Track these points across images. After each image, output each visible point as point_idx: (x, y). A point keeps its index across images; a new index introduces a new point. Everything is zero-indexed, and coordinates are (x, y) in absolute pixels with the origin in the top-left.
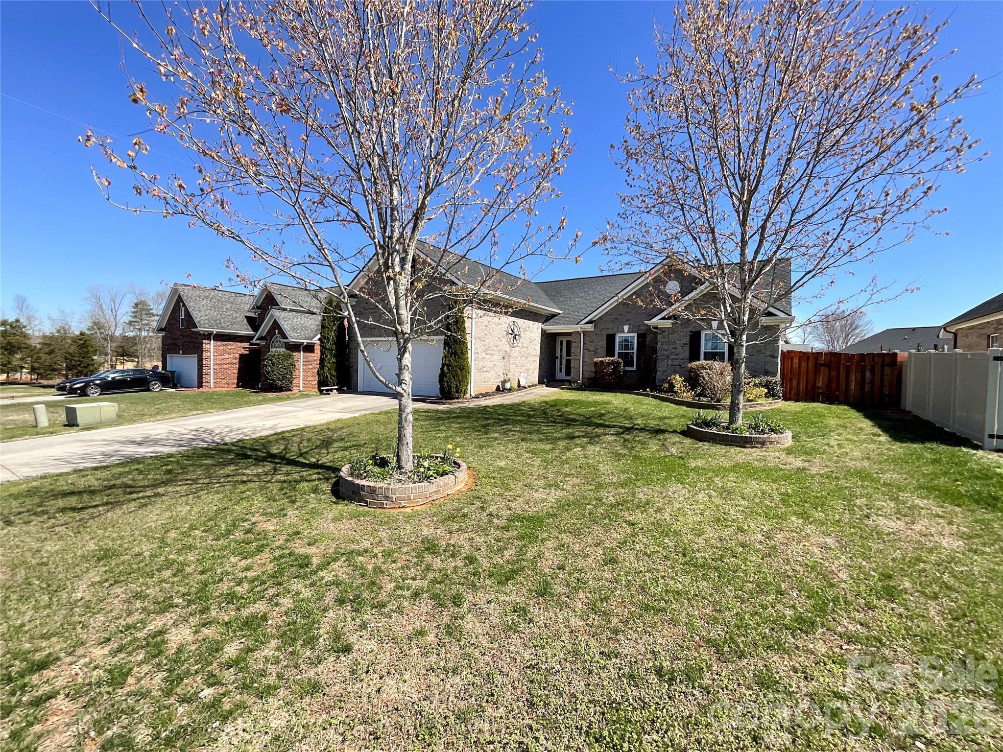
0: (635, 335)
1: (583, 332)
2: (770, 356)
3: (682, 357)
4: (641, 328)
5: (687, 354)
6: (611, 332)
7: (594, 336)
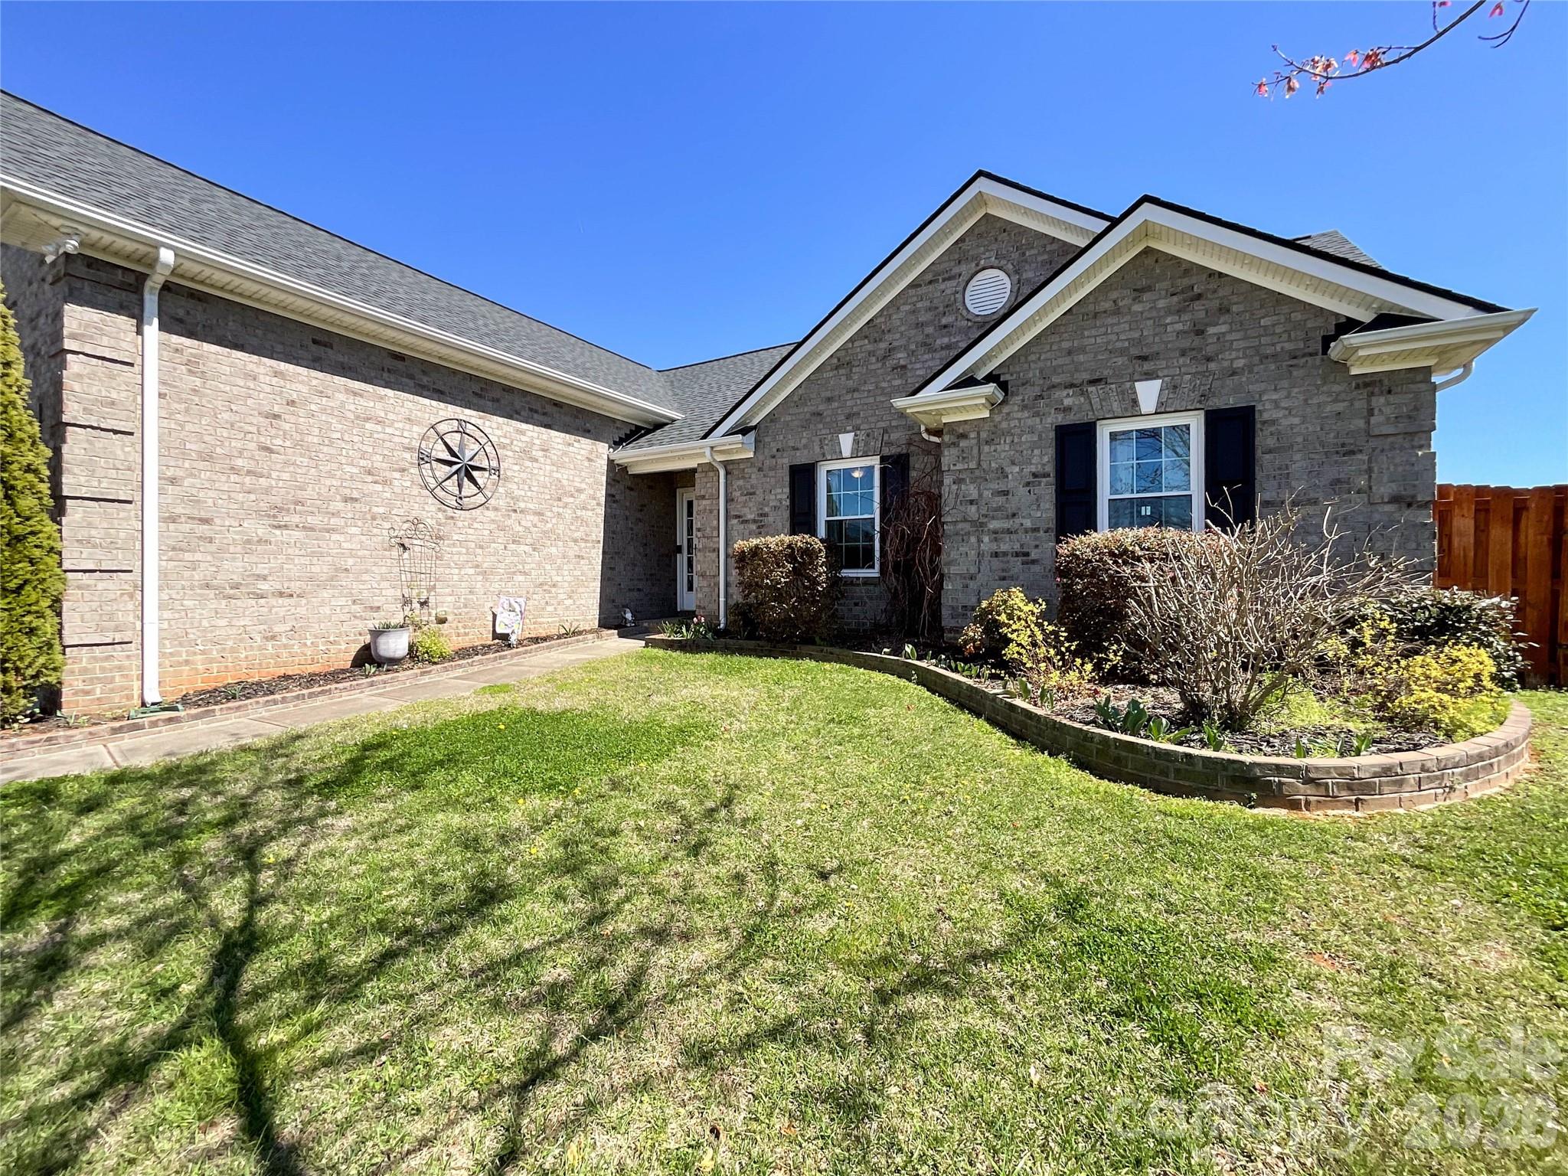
0: (875, 462)
1: (726, 464)
2: (1395, 499)
3: (1028, 523)
4: (894, 436)
5: (1047, 511)
6: (802, 458)
7: (755, 478)
